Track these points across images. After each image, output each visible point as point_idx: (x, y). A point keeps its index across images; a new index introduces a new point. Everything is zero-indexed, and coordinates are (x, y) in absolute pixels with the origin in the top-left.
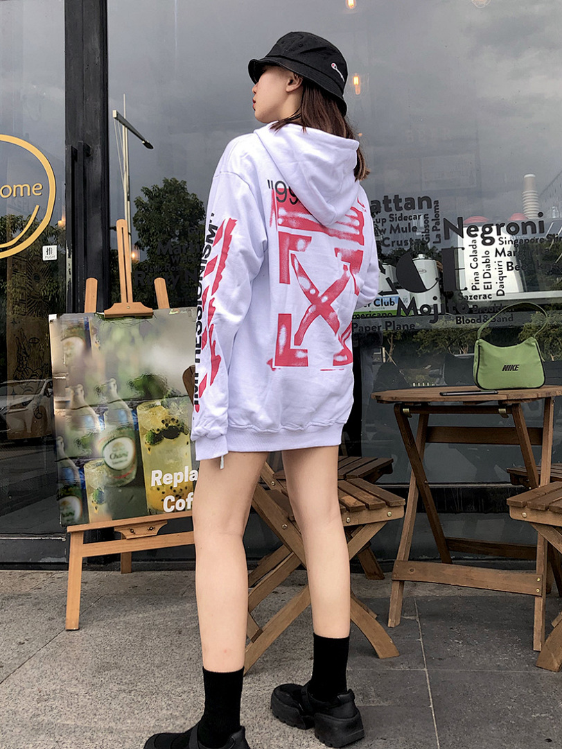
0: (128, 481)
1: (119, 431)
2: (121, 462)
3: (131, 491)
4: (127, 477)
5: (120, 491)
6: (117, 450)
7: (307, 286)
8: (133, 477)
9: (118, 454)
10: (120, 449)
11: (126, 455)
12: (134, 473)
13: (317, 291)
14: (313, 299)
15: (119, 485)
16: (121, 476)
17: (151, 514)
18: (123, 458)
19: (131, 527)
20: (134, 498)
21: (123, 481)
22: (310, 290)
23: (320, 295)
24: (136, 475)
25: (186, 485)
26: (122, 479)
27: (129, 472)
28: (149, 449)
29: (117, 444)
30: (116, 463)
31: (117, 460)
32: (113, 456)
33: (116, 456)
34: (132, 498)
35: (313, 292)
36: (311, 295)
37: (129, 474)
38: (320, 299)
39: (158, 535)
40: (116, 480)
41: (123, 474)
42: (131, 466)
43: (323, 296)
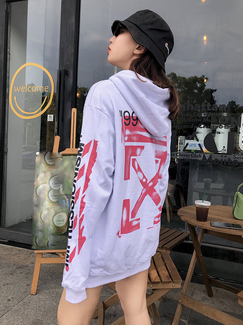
0: (63, 233)
1: (61, 209)
2: (61, 224)
4: (63, 231)
5: (59, 237)
6: (59, 218)
7: (142, 177)
8: (66, 231)
9: (60, 220)
10: (61, 218)
11: (63, 221)
13: (147, 180)
14: (144, 184)
15: (59, 234)
16: (60, 230)
18: (62, 222)
19: (63, 253)
21: (61, 233)
22: (143, 179)
23: (148, 182)
26: (61, 231)
27: (64, 228)
29: (60, 215)
30: (59, 224)
31: (59, 223)
32: (57, 221)
33: (59, 221)
34: (65, 240)
35: (144, 180)
36: (144, 182)
38: (148, 184)
40: (58, 232)
41: (61, 229)
42: (65, 226)
43: (150, 182)
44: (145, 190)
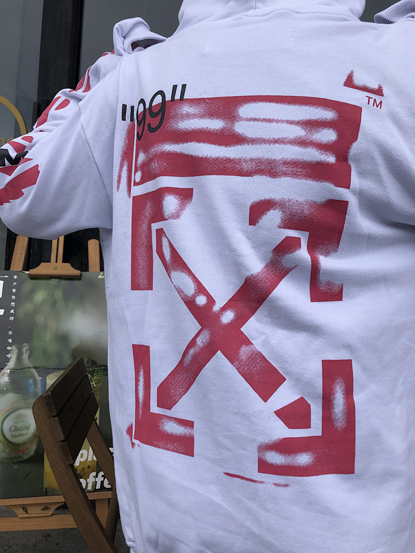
0: (26, 457)
1: (23, 402)
2: (22, 435)
3: (27, 467)
4: (26, 452)
5: (16, 467)
6: (18, 422)
7: (191, 289)
8: (33, 453)
9: (19, 426)
10: (23, 422)
11: (27, 429)
12: (34, 447)
13: (212, 301)
14: (203, 315)
15: (16, 461)
16: (18, 451)
17: (46, 495)
18: (24, 432)
19: (25, 508)
20: (30, 476)
21: (21, 457)
22: (195, 296)
23: (216, 309)
24: (36, 451)
25: (88, 464)
26: (20, 454)
29: (20, 416)
30: (16, 436)
31: (17, 433)
32: (13, 429)
33: (17, 429)
34: (28, 474)
35: (201, 300)
36: (199, 307)
37: (28, 448)
38: (217, 316)
39: (53, 515)
40: (13, 455)
41: (21, 449)
42: (31, 441)
43: (224, 309)
44: (208, 337)
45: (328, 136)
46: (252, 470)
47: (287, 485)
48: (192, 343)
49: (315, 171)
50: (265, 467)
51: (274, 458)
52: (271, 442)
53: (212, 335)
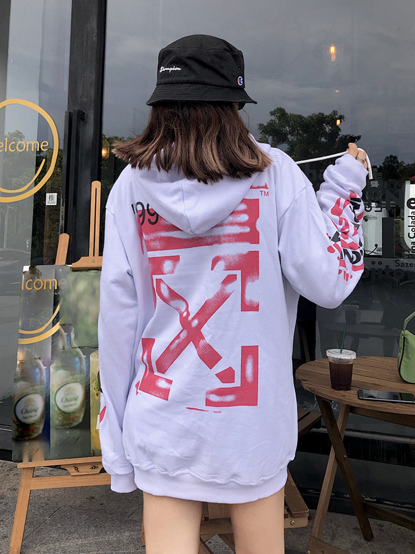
0: (76, 424)
1: (72, 377)
2: (71, 405)
3: (77, 433)
4: (75, 419)
5: (68, 432)
6: (68, 394)
8: (81, 420)
9: (69, 397)
10: (72, 394)
11: (76, 399)
12: (82, 415)
15: (67, 427)
16: (69, 419)
17: (94, 456)
18: (73, 402)
19: (76, 466)
20: (79, 439)
21: (71, 424)
23: (190, 319)
24: (83, 419)
26: (71, 421)
27: (78, 415)
28: (97, 395)
29: (69, 389)
30: (67, 406)
31: (67, 404)
32: (64, 400)
33: (67, 400)
34: (78, 438)
37: (77, 417)
38: (190, 322)
39: (100, 473)
40: (65, 422)
41: (71, 417)
42: (79, 410)
43: (193, 319)
44: (186, 334)
45: (244, 218)
46: (202, 405)
47: (220, 412)
48: (178, 337)
49: (240, 238)
50: (209, 403)
51: (214, 398)
52: (213, 390)
53: (188, 333)
